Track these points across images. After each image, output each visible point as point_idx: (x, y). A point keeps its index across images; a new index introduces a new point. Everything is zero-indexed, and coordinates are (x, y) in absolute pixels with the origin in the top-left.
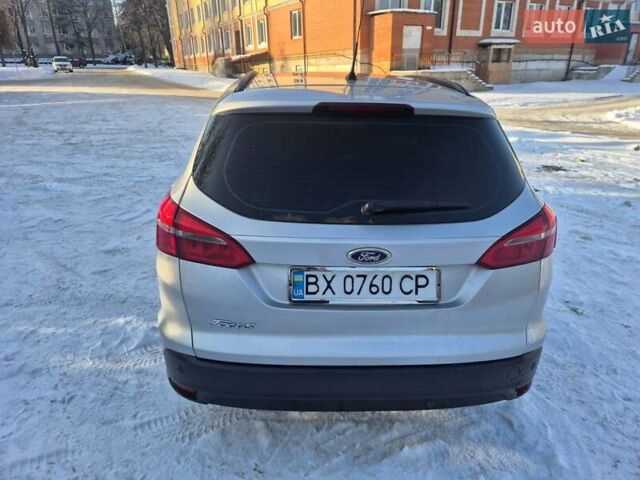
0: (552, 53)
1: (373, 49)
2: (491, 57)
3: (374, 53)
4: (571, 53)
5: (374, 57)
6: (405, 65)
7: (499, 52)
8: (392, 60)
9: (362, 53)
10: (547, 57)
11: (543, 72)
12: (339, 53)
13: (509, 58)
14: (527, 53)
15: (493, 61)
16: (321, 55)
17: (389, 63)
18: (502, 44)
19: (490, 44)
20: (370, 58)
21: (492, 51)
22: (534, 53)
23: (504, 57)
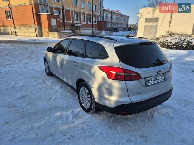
0: (89, 28)
1: (41, 25)
2: (75, 29)
3: (42, 26)
4: (93, 28)
5: (42, 27)
6: (54, 30)
7: (77, 27)
8: (49, 29)
9: (38, 26)
10: (88, 29)
11: (88, 33)
12: (29, 25)
13: (80, 29)
14: (83, 28)
15: (76, 30)
16: (21, 26)
17: (48, 29)
18: (77, 25)
19: (75, 25)
20: (41, 27)
21: (75, 27)
22: (85, 28)
23: (78, 29)
